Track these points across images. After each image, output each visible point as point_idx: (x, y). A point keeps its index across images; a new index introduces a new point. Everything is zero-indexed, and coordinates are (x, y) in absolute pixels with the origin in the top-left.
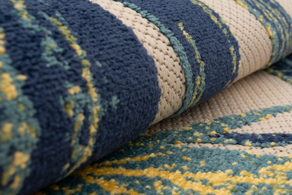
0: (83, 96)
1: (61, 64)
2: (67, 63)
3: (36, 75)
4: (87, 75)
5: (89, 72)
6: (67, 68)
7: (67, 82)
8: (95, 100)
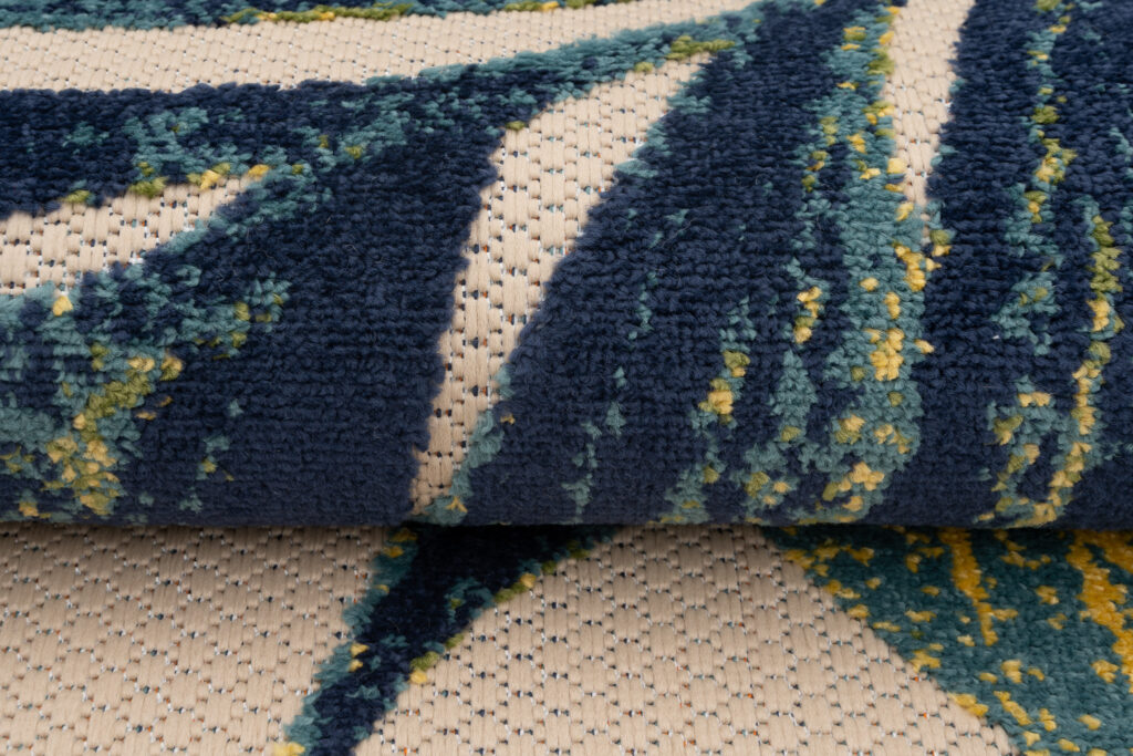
0: (1052, 416)
1: (1034, 338)
2: (1048, 340)
3: (960, 348)
4: (1087, 377)
5: (1096, 373)
6: (1042, 350)
7: (1025, 379)
8: (1084, 431)
